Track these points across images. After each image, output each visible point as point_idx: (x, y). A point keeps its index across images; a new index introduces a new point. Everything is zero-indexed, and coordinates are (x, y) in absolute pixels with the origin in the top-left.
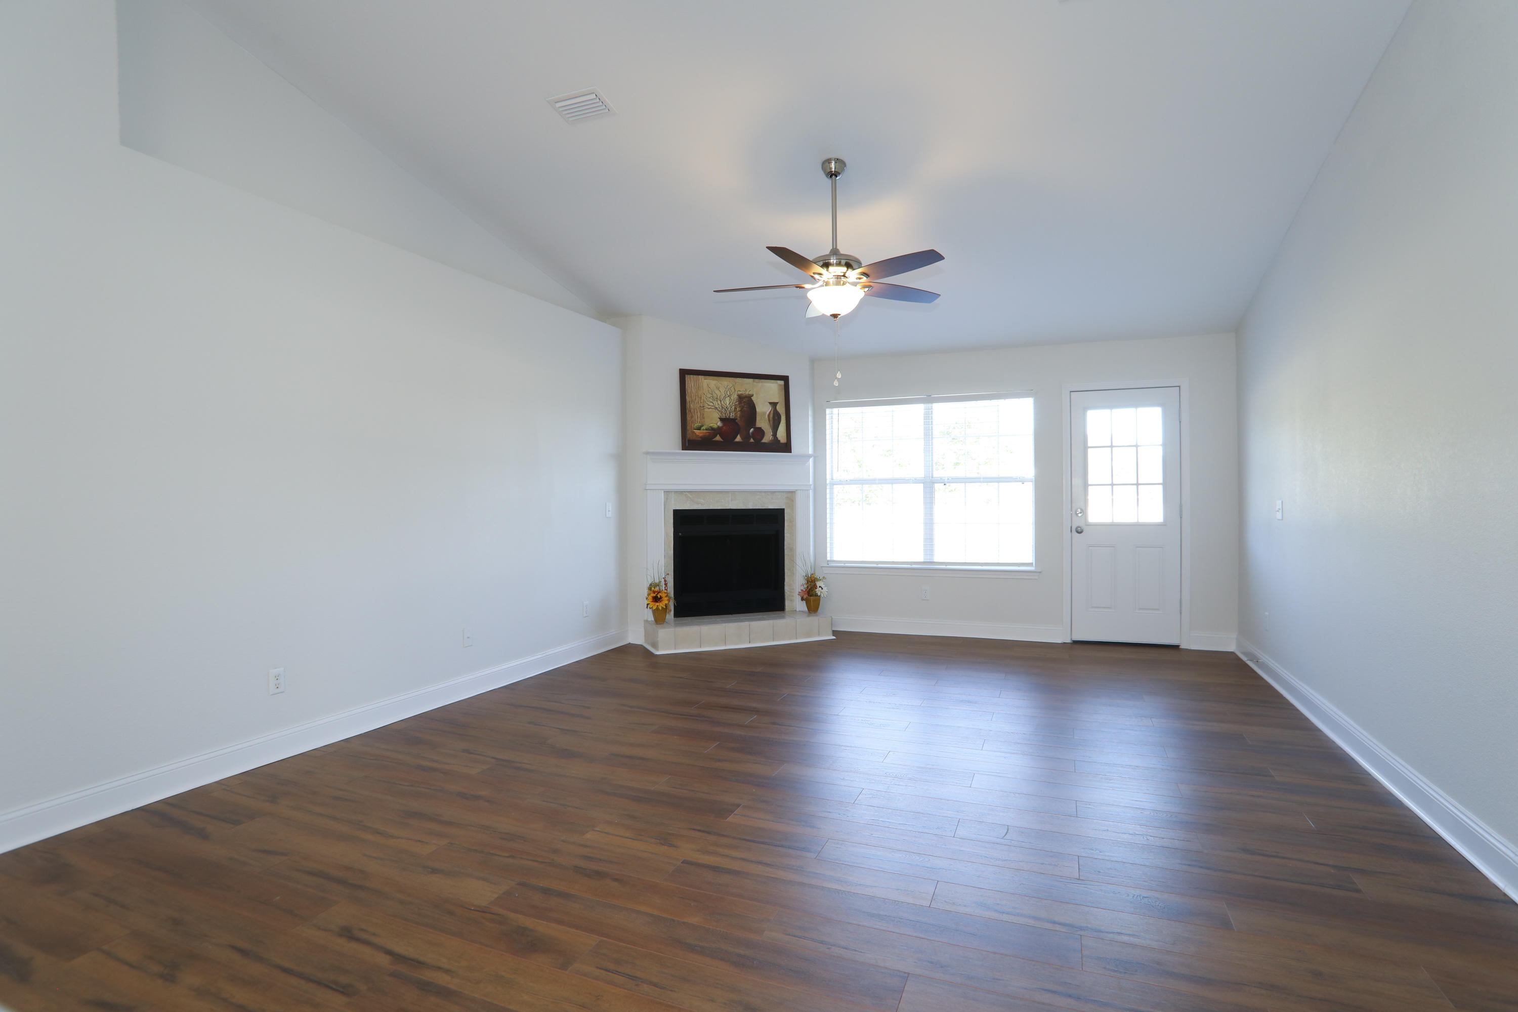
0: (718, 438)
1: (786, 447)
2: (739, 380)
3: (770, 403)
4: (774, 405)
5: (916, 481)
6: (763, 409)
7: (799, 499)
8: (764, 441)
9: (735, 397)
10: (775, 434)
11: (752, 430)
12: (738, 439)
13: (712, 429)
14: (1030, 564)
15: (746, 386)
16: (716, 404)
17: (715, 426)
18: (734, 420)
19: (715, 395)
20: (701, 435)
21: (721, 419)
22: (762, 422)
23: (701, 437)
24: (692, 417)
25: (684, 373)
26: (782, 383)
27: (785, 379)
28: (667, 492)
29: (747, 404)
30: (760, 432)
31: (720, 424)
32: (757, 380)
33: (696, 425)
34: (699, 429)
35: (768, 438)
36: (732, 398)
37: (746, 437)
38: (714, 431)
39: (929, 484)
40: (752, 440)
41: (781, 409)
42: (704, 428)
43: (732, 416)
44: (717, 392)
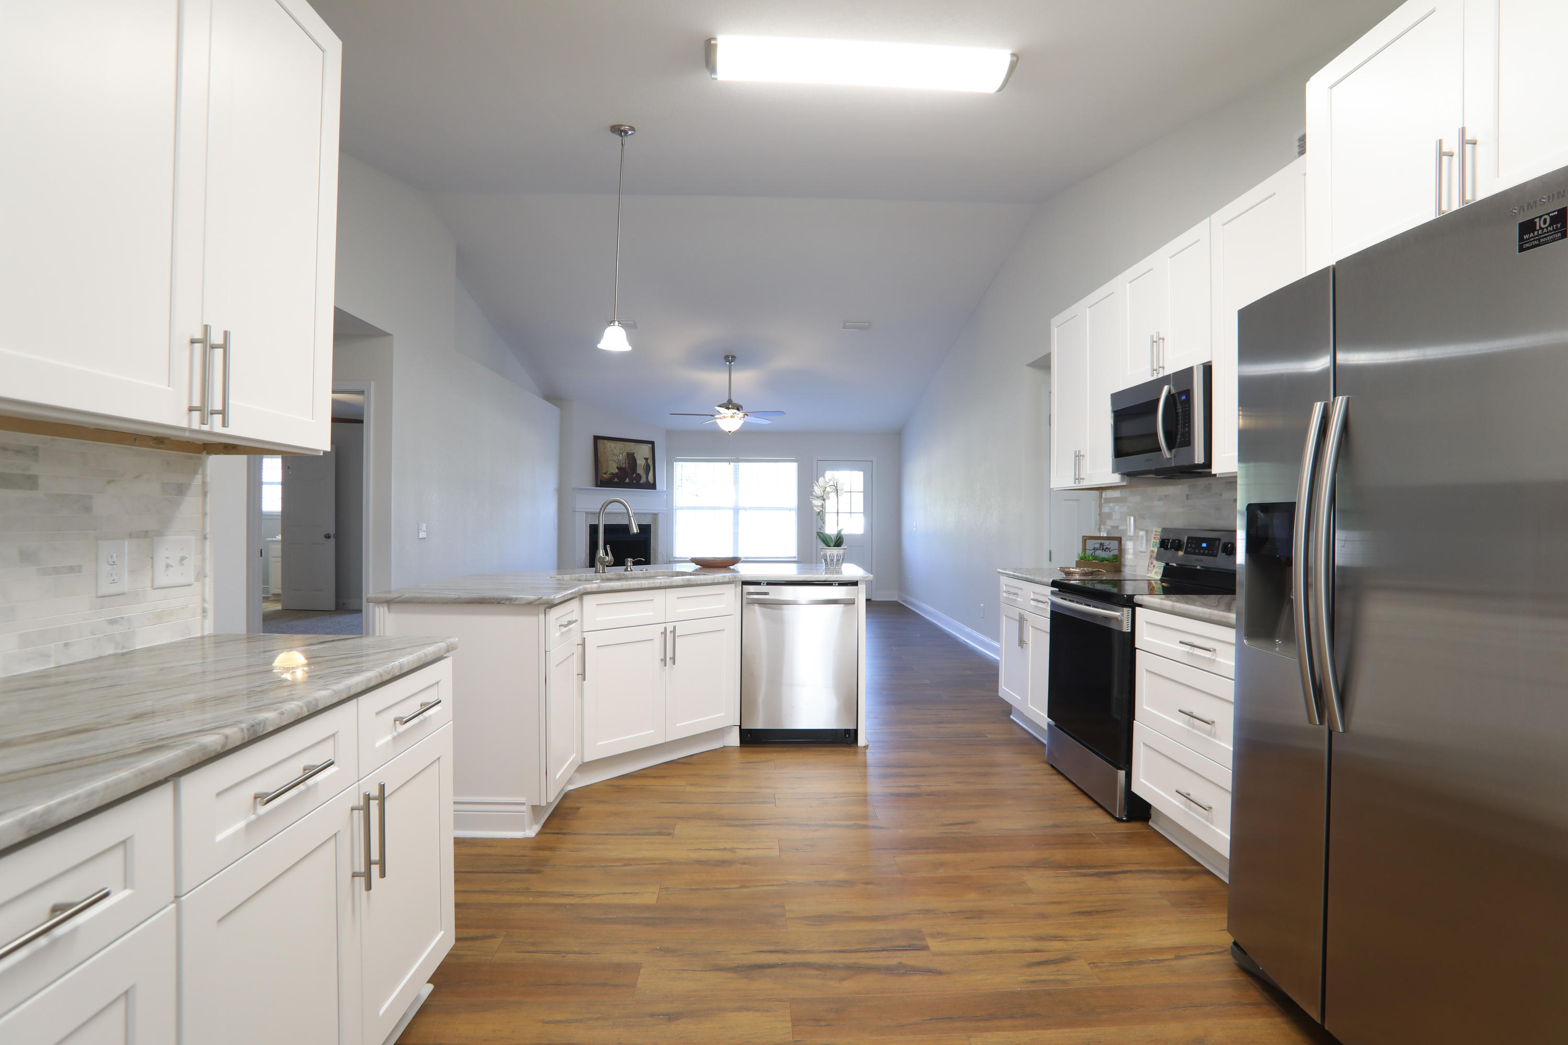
0: (616, 480)
1: (653, 486)
2: (627, 443)
3: (645, 458)
4: (646, 459)
5: (729, 508)
6: (641, 462)
7: (661, 519)
8: (641, 482)
9: (625, 454)
10: (647, 478)
11: (635, 475)
12: (627, 480)
13: (613, 474)
14: (795, 557)
15: (631, 447)
16: (615, 458)
17: (614, 472)
18: (625, 468)
19: (614, 453)
20: (607, 477)
21: (618, 468)
22: (640, 471)
23: (607, 479)
24: (601, 466)
25: (596, 438)
26: (650, 445)
27: (652, 443)
28: (587, 513)
29: (631, 458)
30: (639, 476)
31: (617, 471)
32: (637, 444)
33: (604, 471)
34: (605, 474)
35: (643, 480)
36: (624, 454)
37: (632, 479)
38: (614, 475)
39: (736, 510)
40: (635, 481)
41: (650, 462)
42: (608, 473)
43: (624, 466)
44: (615, 451)
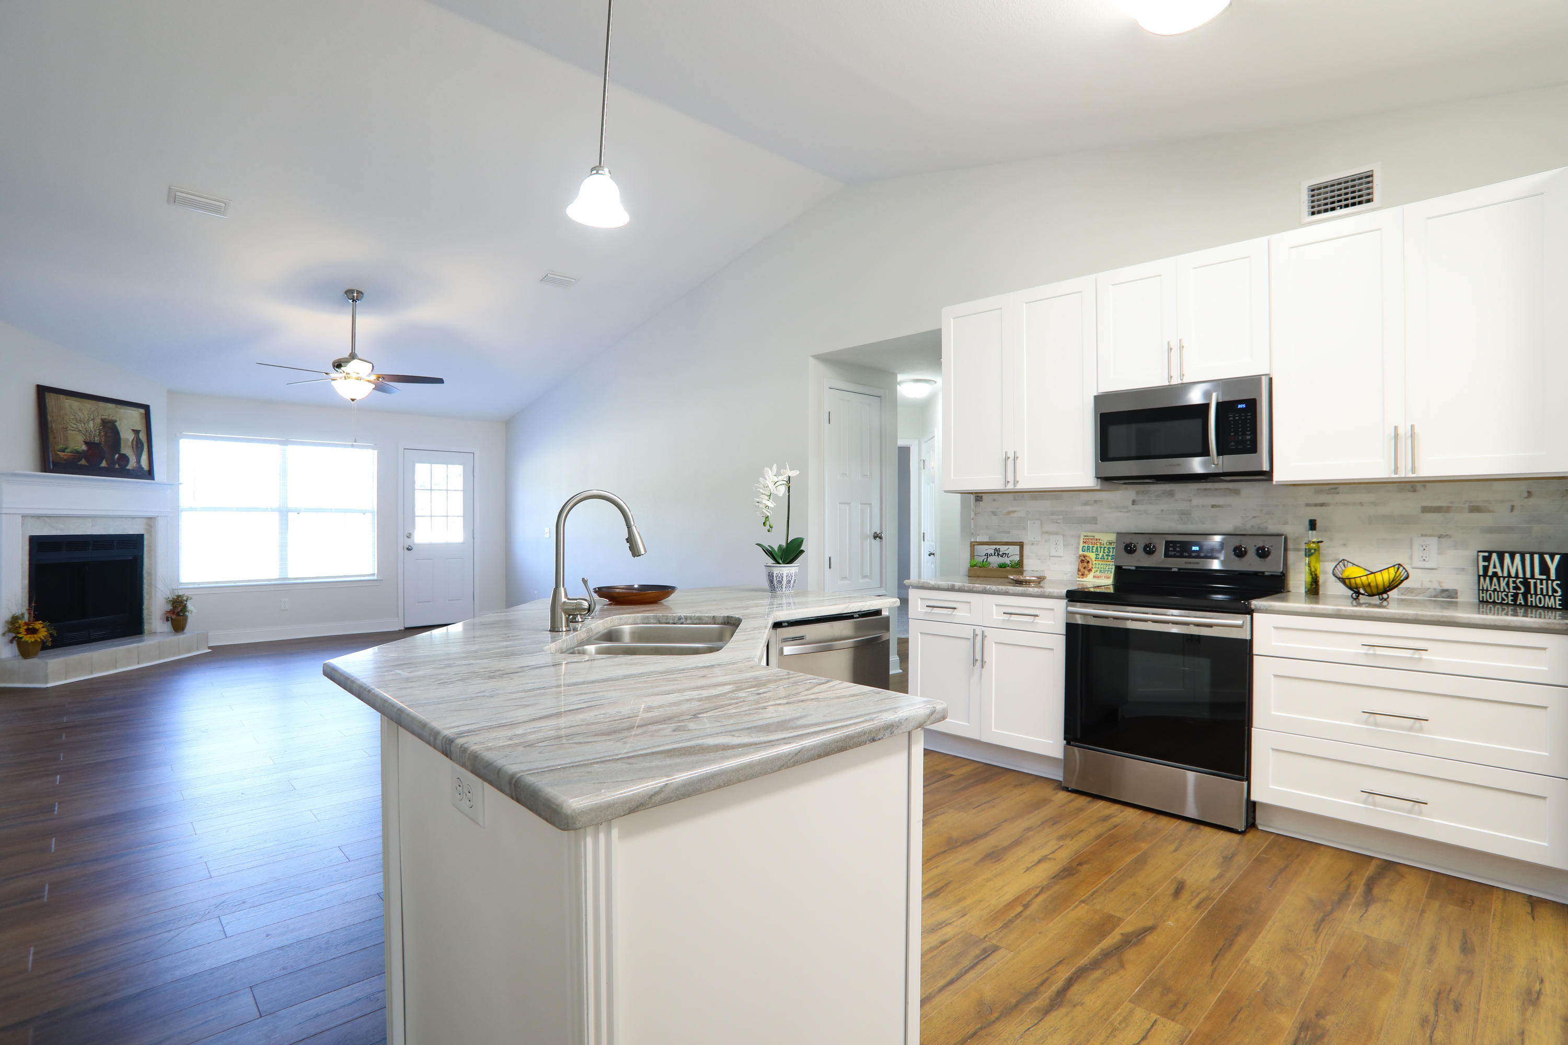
0: (83, 462)
1: (149, 474)
2: (101, 404)
3: (133, 430)
4: (136, 432)
5: (273, 510)
6: (127, 436)
7: (160, 525)
8: (128, 468)
9: (98, 421)
10: (138, 462)
11: (117, 456)
12: (104, 464)
13: (77, 452)
14: (373, 575)
15: (110, 411)
16: (80, 426)
17: (80, 450)
18: (98, 445)
19: (78, 417)
20: (65, 457)
21: (86, 443)
22: (127, 450)
23: (65, 460)
24: (55, 438)
25: (42, 390)
26: (142, 411)
27: (146, 408)
28: (24, 516)
29: (110, 428)
30: (124, 459)
31: (84, 447)
32: (119, 406)
33: (60, 446)
34: (63, 451)
35: (132, 464)
36: (96, 421)
37: (111, 462)
38: (79, 455)
39: (284, 513)
40: (117, 466)
41: (143, 437)
42: (68, 450)
43: (97, 440)
44: (80, 414)
